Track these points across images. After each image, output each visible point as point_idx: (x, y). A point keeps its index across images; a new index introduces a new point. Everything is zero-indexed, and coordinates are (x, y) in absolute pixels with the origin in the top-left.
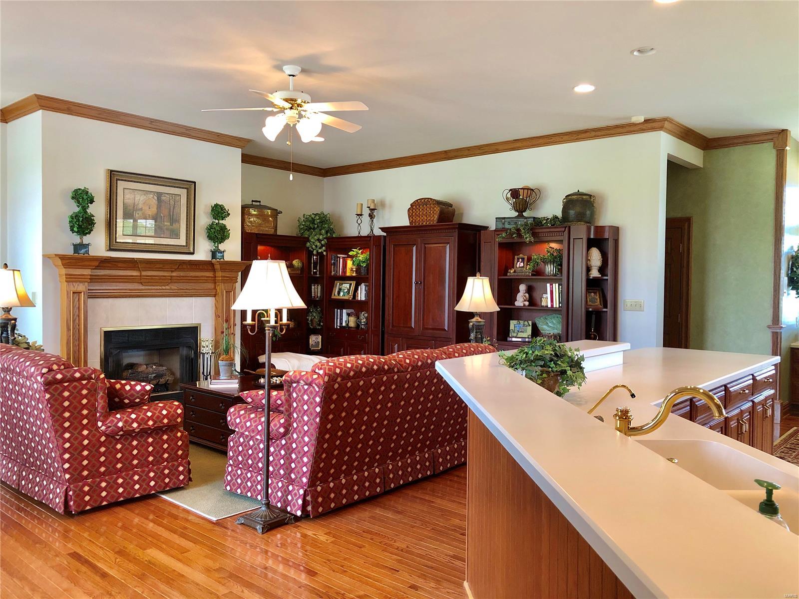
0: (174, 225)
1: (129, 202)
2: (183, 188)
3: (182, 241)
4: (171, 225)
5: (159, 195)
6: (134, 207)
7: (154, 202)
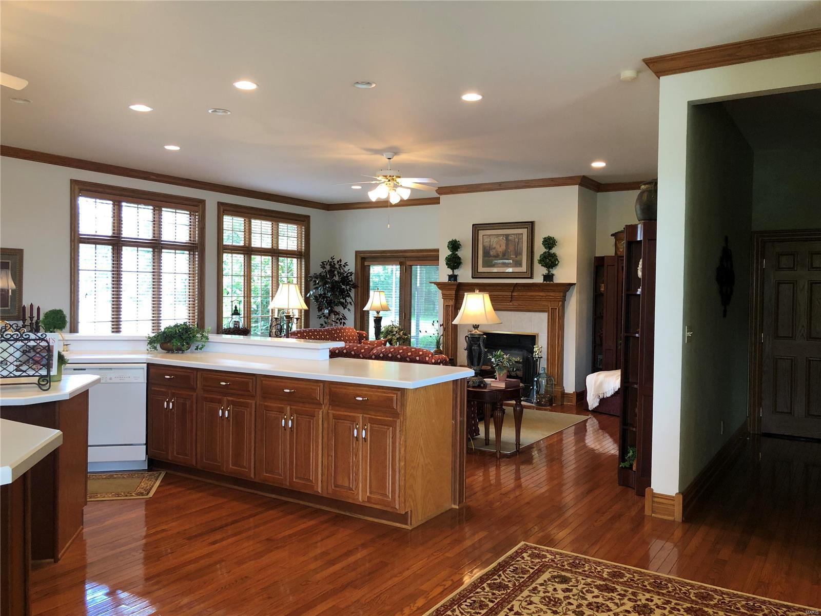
0: (518, 257)
1: (487, 244)
2: (524, 228)
3: (524, 269)
4: (516, 257)
5: (507, 236)
6: (490, 247)
7: (503, 242)
